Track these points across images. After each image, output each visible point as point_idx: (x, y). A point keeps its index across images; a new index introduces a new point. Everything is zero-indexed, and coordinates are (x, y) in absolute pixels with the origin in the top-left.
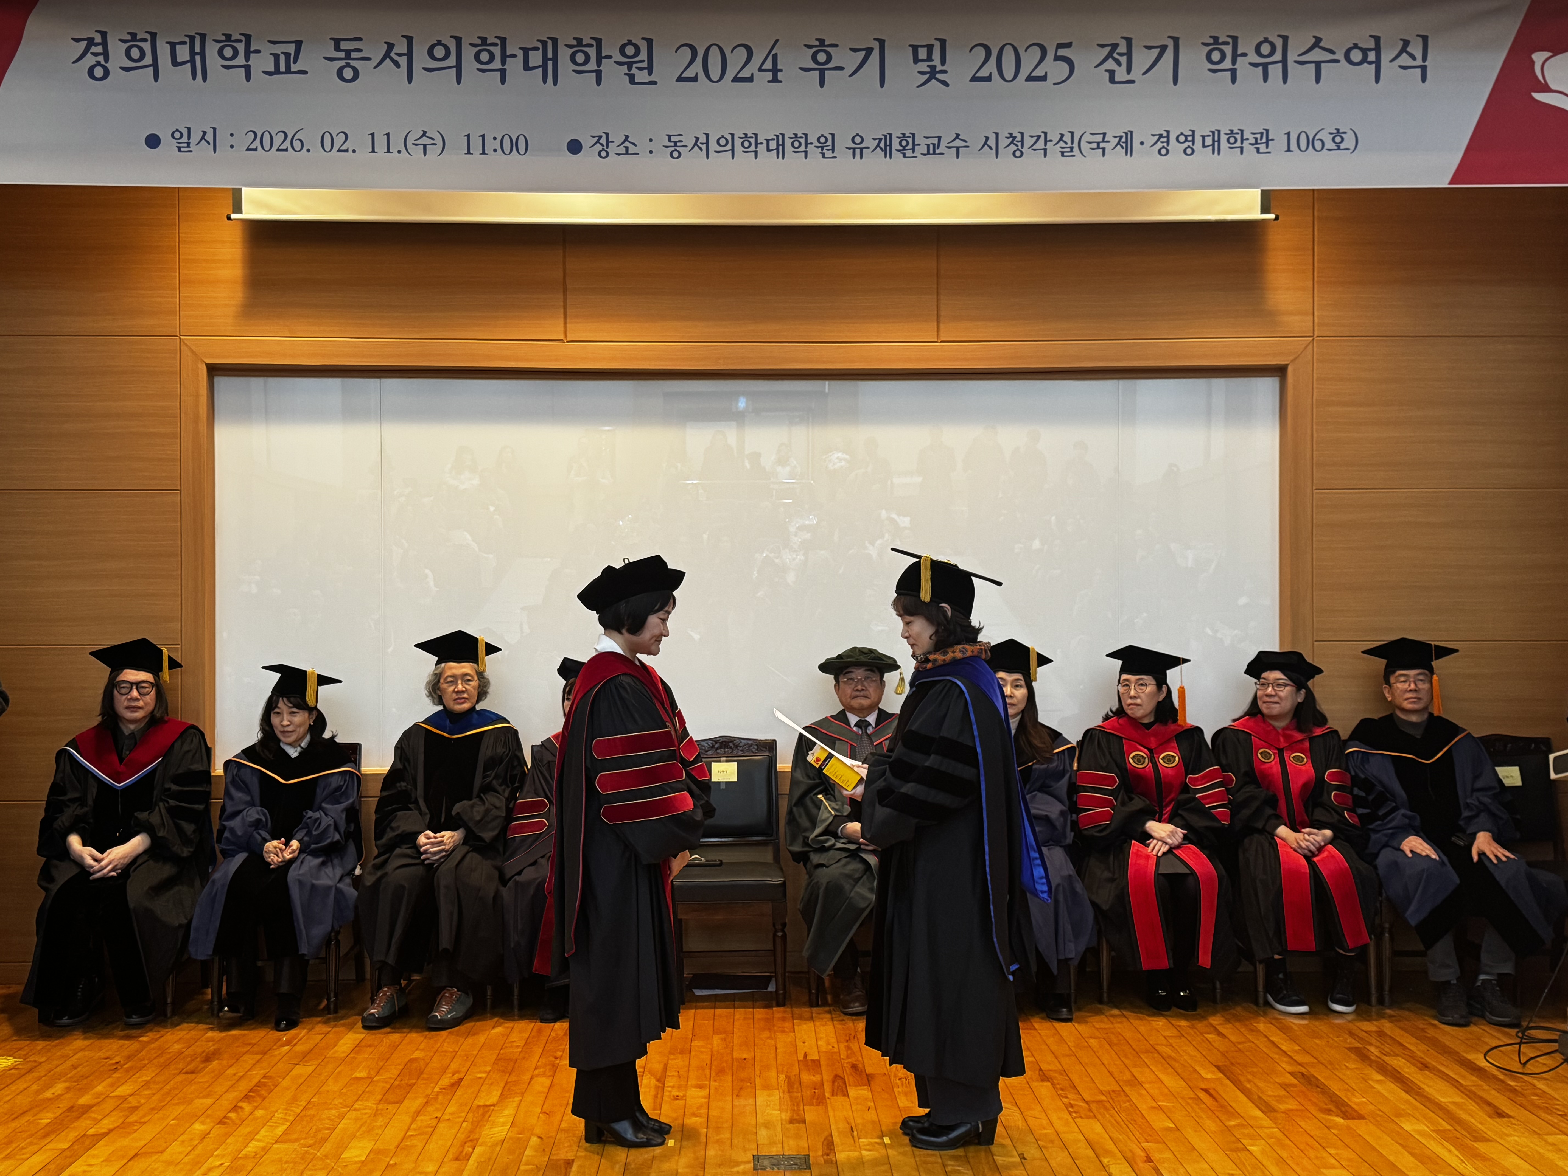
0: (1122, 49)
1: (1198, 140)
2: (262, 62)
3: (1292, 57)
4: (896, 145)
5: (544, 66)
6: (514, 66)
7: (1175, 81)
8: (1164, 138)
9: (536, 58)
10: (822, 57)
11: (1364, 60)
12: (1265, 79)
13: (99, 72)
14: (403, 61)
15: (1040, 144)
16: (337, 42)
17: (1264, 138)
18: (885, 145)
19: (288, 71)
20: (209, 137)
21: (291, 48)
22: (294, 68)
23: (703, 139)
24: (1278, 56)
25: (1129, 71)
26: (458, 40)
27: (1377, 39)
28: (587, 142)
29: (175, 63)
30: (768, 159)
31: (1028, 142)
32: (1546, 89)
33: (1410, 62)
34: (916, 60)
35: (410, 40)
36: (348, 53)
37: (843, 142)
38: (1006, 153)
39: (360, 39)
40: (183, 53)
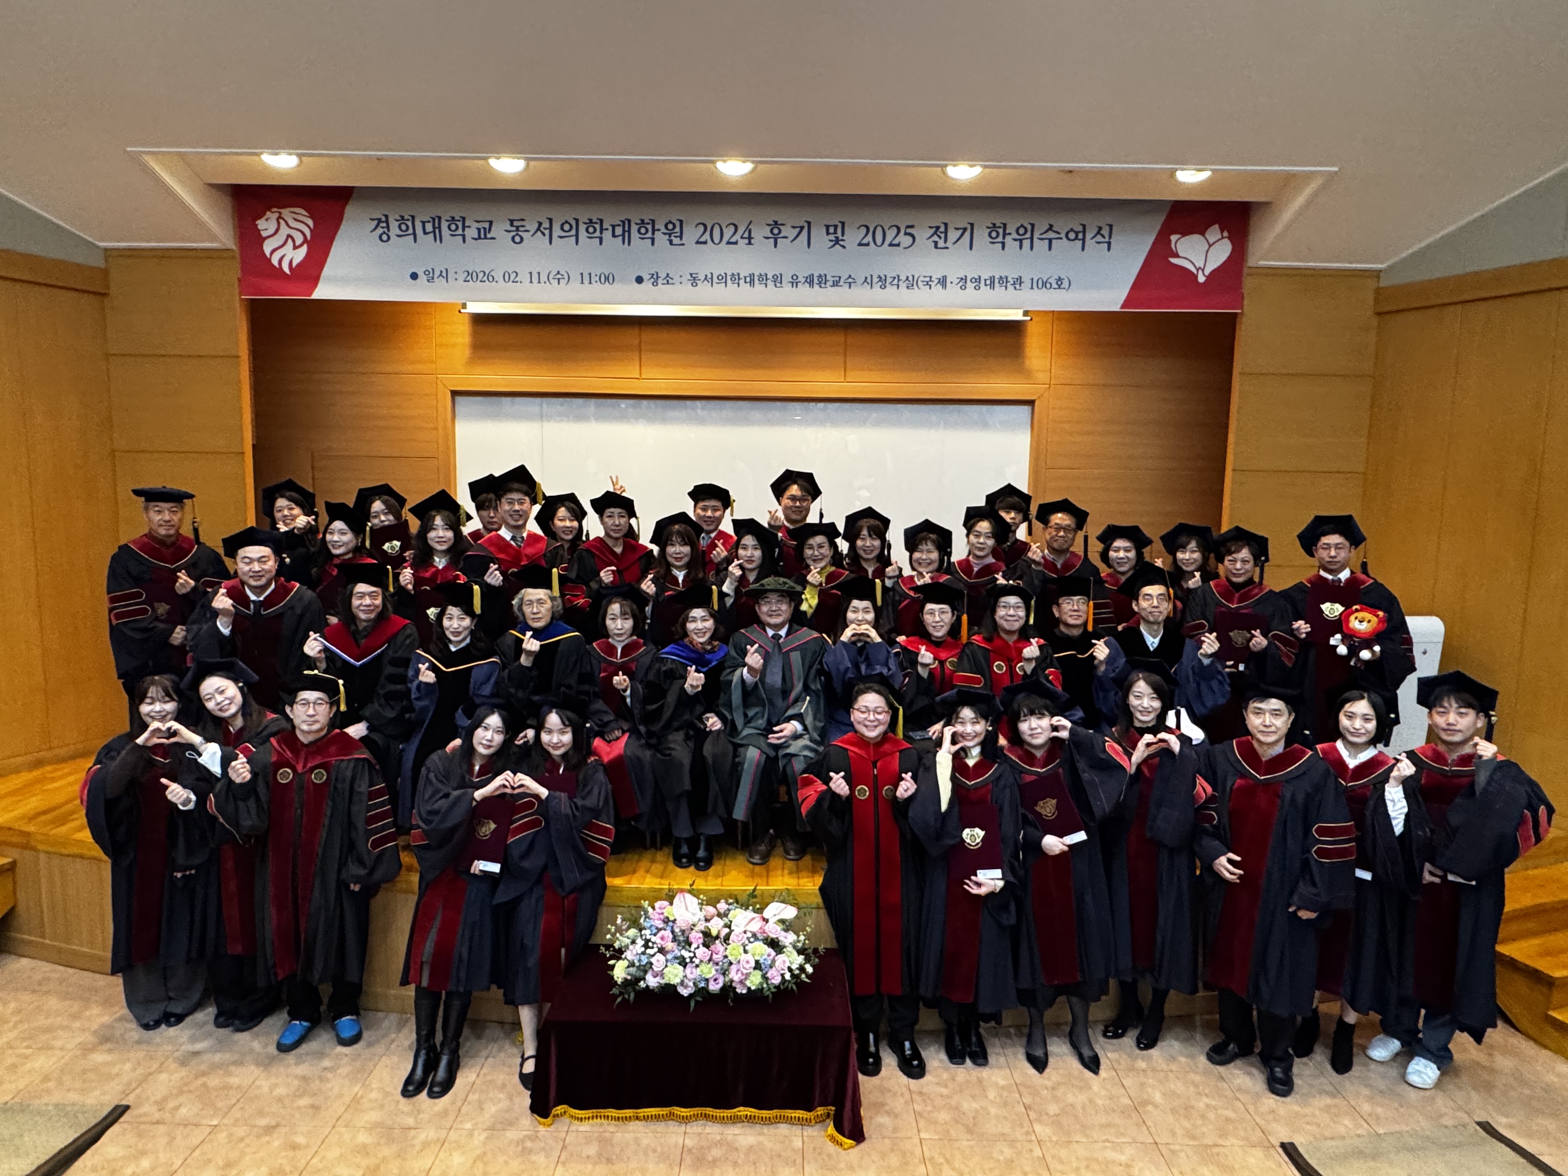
0: (942, 229)
1: (983, 282)
2: (471, 233)
3: (1036, 235)
4: (816, 281)
5: (623, 235)
6: (607, 235)
7: (971, 248)
8: (964, 280)
9: (619, 231)
10: (776, 231)
11: (1076, 238)
12: (1021, 247)
13: (385, 237)
14: (547, 232)
15: (896, 282)
16: (512, 222)
17: (1019, 281)
18: (810, 281)
19: (486, 238)
20: (444, 274)
21: (487, 225)
22: (489, 236)
23: (709, 276)
24: (1028, 235)
25: (945, 241)
26: (577, 221)
27: (1084, 226)
28: (646, 277)
29: (425, 233)
30: (745, 287)
31: (889, 280)
32: (1177, 256)
33: (1102, 240)
34: (828, 233)
35: (551, 220)
36: (518, 227)
37: (787, 278)
38: (877, 287)
39: (523, 220)
40: (429, 227)
